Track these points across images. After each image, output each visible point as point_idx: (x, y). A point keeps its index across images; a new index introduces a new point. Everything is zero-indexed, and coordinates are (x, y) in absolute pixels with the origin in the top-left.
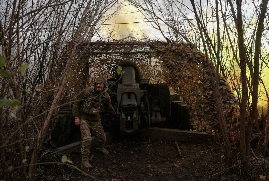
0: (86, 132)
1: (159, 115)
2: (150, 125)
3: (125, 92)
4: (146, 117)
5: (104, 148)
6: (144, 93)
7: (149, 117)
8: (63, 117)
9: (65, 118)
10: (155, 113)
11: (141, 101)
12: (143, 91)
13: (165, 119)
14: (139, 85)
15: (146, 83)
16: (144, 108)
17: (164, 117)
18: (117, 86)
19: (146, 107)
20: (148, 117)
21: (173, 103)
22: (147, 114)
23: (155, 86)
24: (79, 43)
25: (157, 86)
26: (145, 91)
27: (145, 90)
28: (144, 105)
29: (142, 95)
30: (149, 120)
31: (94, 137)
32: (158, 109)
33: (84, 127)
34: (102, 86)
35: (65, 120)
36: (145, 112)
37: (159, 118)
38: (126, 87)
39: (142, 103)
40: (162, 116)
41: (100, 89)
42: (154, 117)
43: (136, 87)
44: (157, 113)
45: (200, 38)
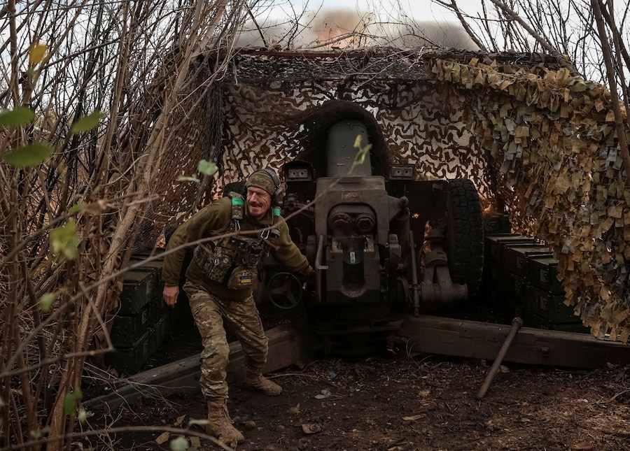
0: (210, 323)
1: (445, 277)
2: (417, 310)
3: (340, 202)
4: (405, 282)
5: (264, 378)
6: (402, 206)
7: (415, 282)
8: (143, 283)
9: (148, 284)
10: (431, 271)
11: (390, 232)
12: (396, 200)
13: (463, 289)
14: (383, 182)
15: (407, 175)
16: (399, 254)
17: (462, 284)
18: (315, 185)
19: (406, 251)
20: (410, 281)
21: (489, 243)
22: (407, 273)
23: (434, 186)
24: (196, 54)
25: (440, 187)
26: (404, 202)
27: (404, 198)
28: (399, 243)
29: (394, 212)
30: (413, 293)
31: (238, 346)
32: (444, 257)
33: (203, 309)
34: (265, 199)
35: (148, 291)
36: (401, 265)
37: (447, 286)
38: (342, 189)
39: (394, 238)
40: (455, 281)
41: (259, 209)
42: (429, 281)
43: (377, 188)
44: (439, 271)
45: (586, 36)
